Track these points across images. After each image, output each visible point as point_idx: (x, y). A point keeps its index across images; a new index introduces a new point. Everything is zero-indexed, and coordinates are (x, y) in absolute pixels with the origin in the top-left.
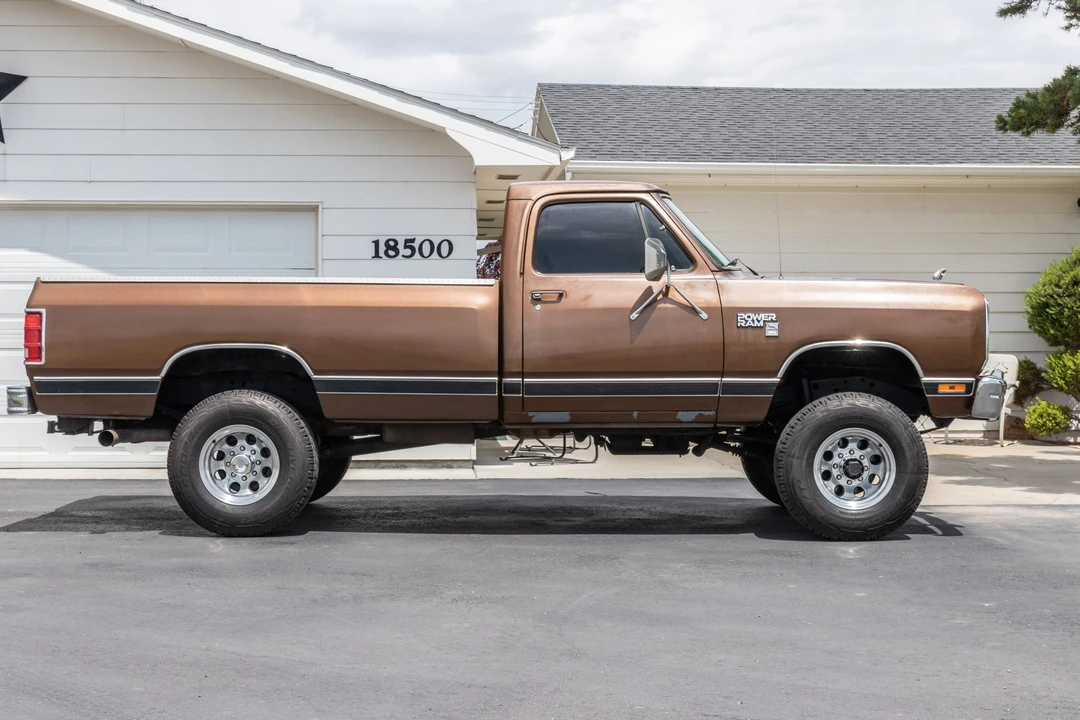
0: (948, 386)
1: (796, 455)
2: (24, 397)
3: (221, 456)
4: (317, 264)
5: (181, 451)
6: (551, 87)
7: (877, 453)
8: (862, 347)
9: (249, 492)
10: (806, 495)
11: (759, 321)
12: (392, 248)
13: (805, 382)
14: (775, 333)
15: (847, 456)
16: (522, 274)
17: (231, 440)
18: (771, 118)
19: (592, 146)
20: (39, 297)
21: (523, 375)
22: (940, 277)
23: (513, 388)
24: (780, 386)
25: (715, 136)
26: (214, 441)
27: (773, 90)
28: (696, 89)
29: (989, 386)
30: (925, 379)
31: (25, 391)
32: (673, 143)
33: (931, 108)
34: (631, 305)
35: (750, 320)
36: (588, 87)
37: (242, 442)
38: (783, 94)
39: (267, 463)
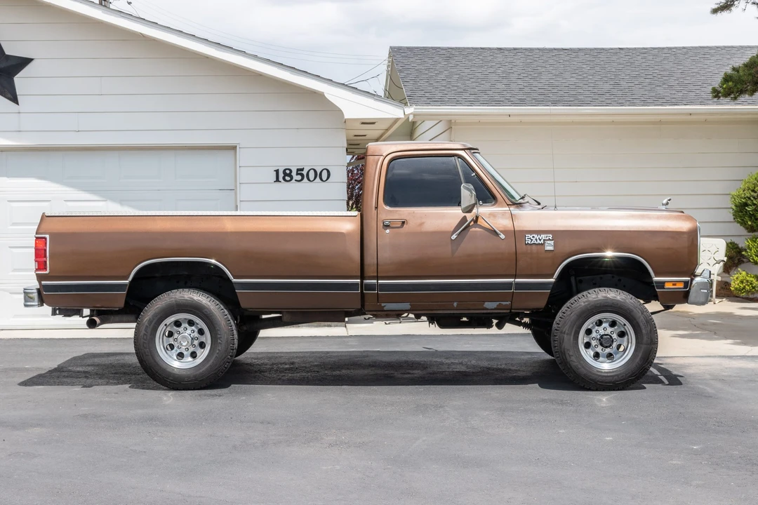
0: (671, 284)
1: (567, 331)
2: (35, 295)
3: (171, 334)
4: (236, 186)
5: (143, 332)
6: (400, 49)
7: (623, 330)
8: (611, 258)
9: (190, 359)
10: (573, 360)
11: (540, 240)
12: (288, 175)
13: (573, 279)
14: (551, 248)
15: (602, 332)
16: (376, 208)
17: (178, 324)
18: (553, 72)
19: (427, 95)
20: (43, 226)
21: (377, 278)
22: (667, 204)
23: (371, 287)
24: (555, 283)
25: (513, 86)
26: (166, 325)
27: (555, 49)
28: (501, 49)
29: (699, 284)
30: (656, 279)
31: (35, 291)
32: (484, 92)
33: (665, 62)
34: (452, 230)
35: (534, 239)
36: (425, 49)
37: (185, 325)
38: (561, 53)
39: (203, 339)
